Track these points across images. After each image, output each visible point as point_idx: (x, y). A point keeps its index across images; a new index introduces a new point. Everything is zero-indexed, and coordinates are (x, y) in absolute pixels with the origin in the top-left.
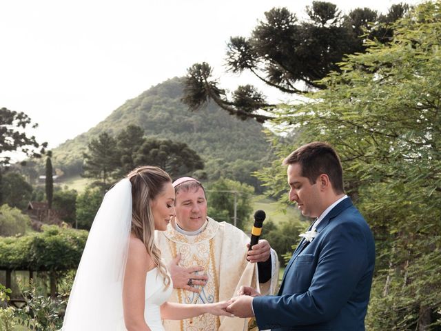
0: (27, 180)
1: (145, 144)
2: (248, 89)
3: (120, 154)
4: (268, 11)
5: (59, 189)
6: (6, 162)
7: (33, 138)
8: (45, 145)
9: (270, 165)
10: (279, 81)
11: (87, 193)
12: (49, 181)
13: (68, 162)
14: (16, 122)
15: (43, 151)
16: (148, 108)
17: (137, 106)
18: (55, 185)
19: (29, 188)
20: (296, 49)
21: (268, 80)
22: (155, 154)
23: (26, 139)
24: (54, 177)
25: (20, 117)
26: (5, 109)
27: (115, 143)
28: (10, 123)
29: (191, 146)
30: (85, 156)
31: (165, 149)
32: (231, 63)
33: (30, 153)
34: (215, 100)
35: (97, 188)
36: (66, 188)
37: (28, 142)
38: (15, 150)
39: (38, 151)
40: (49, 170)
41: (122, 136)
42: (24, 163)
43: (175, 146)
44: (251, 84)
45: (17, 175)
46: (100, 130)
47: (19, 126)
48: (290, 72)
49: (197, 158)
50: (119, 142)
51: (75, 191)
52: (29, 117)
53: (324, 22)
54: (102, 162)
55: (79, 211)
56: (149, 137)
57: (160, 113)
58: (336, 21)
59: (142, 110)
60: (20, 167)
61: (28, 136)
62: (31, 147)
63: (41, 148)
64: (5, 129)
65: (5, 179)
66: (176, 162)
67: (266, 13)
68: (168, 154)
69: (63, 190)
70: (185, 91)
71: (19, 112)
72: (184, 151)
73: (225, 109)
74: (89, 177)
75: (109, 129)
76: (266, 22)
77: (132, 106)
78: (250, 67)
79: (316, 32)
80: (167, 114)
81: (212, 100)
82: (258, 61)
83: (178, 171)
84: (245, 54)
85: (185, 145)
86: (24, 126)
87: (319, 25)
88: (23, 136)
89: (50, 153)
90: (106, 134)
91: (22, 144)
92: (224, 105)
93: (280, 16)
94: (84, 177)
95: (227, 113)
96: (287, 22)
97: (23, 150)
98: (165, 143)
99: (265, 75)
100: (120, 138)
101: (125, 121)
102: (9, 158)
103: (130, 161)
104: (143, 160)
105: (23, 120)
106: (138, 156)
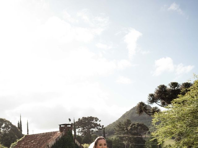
1: (131, 124)
2: (156, 108)
3: (124, 128)
4: (159, 86)
5: (108, 138)
7: (100, 124)
8: (103, 126)
10: (165, 105)
11: (115, 139)
12: (104, 136)
13: (110, 130)
14: (94, 120)
15: (102, 128)
16: (133, 113)
17: (130, 113)
20: (167, 96)
21: (161, 105)
22: (134, 127)
24: (106, 135)
26: (91, 117)
28: (93, 120)
29: (145, 124)
30: (115, 129)
31: (137, 125)
32: (150, 101)
33: (99, 128)
34: (146, 112)
35: (118, 138)
36: (110, 138)
38: (95, 128)
39: (101, 128)
40: (104, 133)
42: (97, 131)
43: (140, 124)
44: (156, 106)
47: (95, 121)
48: (166, 102)
49: (147, 127)
50: (124, 124)
51: (112, 139)
52: (98, 118)
53: (175, 88)
54: (119, 130)
55: (113, 144)
56: (133, 122)
57: (136, 115)
58: (178, 87)
60: (97, 133)
61: (98, 124)
62: (99, 127)
63: (102, 127)
64: (92, 122)
65: (92, 136)
66: (141, 129)
68: (138, 127)
70: (137, 110)
71: (95, 117)
72: (143, 126)
73: (148, 114)
74: (116, 135)
75: (121, 120)
76: (158, 89)
77: (128, 113)
78: (155, 102)
79: (172, 91)
81: (144, 112)
82: (157, 100)
83: (141, 131)
84: (153, 99)
85: (143, 124)
86: (97, 121)
87: (173, 89)
89: (104, 128)
90: (120, 122)
92: (148, 113)
93: (163, 87)
94: (114, 135)
96: (164, 89)
97: (97, 128)
98: (137, 124)
99: (160, 104)
100: (124, 123)
101: (126, 118)
102: (93, 130)
103: (127, 129)
104: (131, 129)
105: (97, 119)
106: (129, 128)
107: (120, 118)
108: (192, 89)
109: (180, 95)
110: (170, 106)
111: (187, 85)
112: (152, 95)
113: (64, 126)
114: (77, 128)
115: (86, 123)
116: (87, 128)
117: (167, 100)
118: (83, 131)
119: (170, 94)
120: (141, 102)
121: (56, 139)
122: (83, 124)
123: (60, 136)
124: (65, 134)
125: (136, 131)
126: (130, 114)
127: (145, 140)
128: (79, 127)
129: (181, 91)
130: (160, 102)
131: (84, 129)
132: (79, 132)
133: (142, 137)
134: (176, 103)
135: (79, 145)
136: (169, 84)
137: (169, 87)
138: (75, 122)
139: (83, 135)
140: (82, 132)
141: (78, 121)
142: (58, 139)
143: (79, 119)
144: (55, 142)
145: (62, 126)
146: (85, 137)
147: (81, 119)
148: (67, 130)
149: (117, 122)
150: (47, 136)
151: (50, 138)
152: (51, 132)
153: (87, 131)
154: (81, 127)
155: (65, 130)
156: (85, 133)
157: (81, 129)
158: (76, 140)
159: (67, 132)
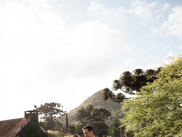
0: (61, 122)
1: (94, 110)
2: (120, 94)
3: (87, 113)
4: (124, 72)
5: (70, 124)
6: (55, 117)
7: (62, 110)
8: (65, 112)
9: (124, 117)
10: (129, 91)
11: (78, 125)
12: (67, 122)
13: (72, 116)
14: (57, 106)
15: (65, 114)
16: (95, 99)
18: (69, 123)
19: (62, 125)
20: (132, 83)
22: (97, 113)
23: (60, 111)
24: (68, 121)
25: (58, 104)
26: (54, 102)
27: (85, 110)
28: (55, 106)
29: (107, 109)
30: (77, 114)
32: (115, 87)
33: (61, 114)
34: (111, 98)
35: (81, 123)
36: (72, 124)
37: (61, 111)
39: (63, 114)
40: (67, 119)
41: (87, 108)
42: (60, 118)
44: (121, 92)
45: (58, 121)
46: (81, 106)
47: (58, 107)
48: (131, 88)
49: (109, 113)
50: (87, 110)
51: (75, 124)
53: (139, 75)
54: (82, 116)
56: (95, 108)
57: (98, 100)
58: (142, 74)
59: (93, 100)
61: (61, 110)
62: (61, 113)
63: (64, 113)
64: (54, 108)
65: (55, 122)
66: (104, 114)
67: (123, 73)
68: (101, 112)
69: (72, 125)
71: (57, 103)
72: (105, 111)
73: (114, 100)
74: (78, 120)
75: (84, 106)
76: (123, 75)
77: (90, 99)
78: (120, 88)
79: (137, 77)
80: (100, 100)
81: (110, 98)
82: (122, 86)
83: (104, 117)
84: (118, 85)
85: (105, 109)
86: (59, 107)
88: (59, 110)
89: (67, 114)
90: (83, 108)
91: (59, 112)
93: (127, 74)
95: (114, 102)
96: (129, 75)
97: (59, 114)
98: (100, 109)
99: (124, 90)
101: (88, 103)
102: (56, 116)
103: (90, 115)
104: (93, 115)
105: (59, 105)
106: (92, 113)
107: (82, 103)
108: (158, 76)
109: (148, 83)
110: (135, 92)
111: (151, 72)
112: (116, 81)
113: (29, 113)
114: (40, 114)
115: (48, 108)
116: (49, 114)
117: (132, 87)
118: (46, 117)
119: (135, 80)
120: (106, 88)
121: (22, 127)
122: (45, 109)
123: (26, 123)
124: (30, 121)
125: (98, 117)
126: (92, 99)
127: (107, 126)
128: (41, 113)
129: (148, 78)
130: (124, 88)
131: (46, 115)
132: (41, 118)
133: (105, 123)
134: (144, 90)
135: (45, 132)
136: (134, 71)
137: (133, 74)
138: (37, 108)
139: (46, 121)
140: (44, 118)
141: (41, 107)
142: (24, 126)
143: (41, 105)
144: (21, 129)
145: (27, 113)
146: (48, 123)
147: (43, 105)
148: (33, 116)
149: (79, 107)
150: (12, 123)
151: (15, 125)
152: (16, 119)
153: (49, 117)
154: (43, 113)
155: (30, 116)
156: (47, 119)
157: (43, 115)
158: (41, 127)
159: (32, 119)
